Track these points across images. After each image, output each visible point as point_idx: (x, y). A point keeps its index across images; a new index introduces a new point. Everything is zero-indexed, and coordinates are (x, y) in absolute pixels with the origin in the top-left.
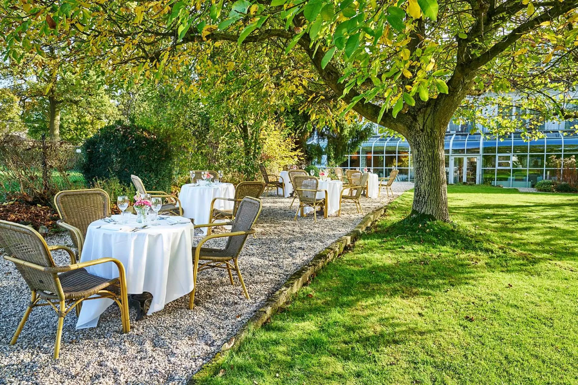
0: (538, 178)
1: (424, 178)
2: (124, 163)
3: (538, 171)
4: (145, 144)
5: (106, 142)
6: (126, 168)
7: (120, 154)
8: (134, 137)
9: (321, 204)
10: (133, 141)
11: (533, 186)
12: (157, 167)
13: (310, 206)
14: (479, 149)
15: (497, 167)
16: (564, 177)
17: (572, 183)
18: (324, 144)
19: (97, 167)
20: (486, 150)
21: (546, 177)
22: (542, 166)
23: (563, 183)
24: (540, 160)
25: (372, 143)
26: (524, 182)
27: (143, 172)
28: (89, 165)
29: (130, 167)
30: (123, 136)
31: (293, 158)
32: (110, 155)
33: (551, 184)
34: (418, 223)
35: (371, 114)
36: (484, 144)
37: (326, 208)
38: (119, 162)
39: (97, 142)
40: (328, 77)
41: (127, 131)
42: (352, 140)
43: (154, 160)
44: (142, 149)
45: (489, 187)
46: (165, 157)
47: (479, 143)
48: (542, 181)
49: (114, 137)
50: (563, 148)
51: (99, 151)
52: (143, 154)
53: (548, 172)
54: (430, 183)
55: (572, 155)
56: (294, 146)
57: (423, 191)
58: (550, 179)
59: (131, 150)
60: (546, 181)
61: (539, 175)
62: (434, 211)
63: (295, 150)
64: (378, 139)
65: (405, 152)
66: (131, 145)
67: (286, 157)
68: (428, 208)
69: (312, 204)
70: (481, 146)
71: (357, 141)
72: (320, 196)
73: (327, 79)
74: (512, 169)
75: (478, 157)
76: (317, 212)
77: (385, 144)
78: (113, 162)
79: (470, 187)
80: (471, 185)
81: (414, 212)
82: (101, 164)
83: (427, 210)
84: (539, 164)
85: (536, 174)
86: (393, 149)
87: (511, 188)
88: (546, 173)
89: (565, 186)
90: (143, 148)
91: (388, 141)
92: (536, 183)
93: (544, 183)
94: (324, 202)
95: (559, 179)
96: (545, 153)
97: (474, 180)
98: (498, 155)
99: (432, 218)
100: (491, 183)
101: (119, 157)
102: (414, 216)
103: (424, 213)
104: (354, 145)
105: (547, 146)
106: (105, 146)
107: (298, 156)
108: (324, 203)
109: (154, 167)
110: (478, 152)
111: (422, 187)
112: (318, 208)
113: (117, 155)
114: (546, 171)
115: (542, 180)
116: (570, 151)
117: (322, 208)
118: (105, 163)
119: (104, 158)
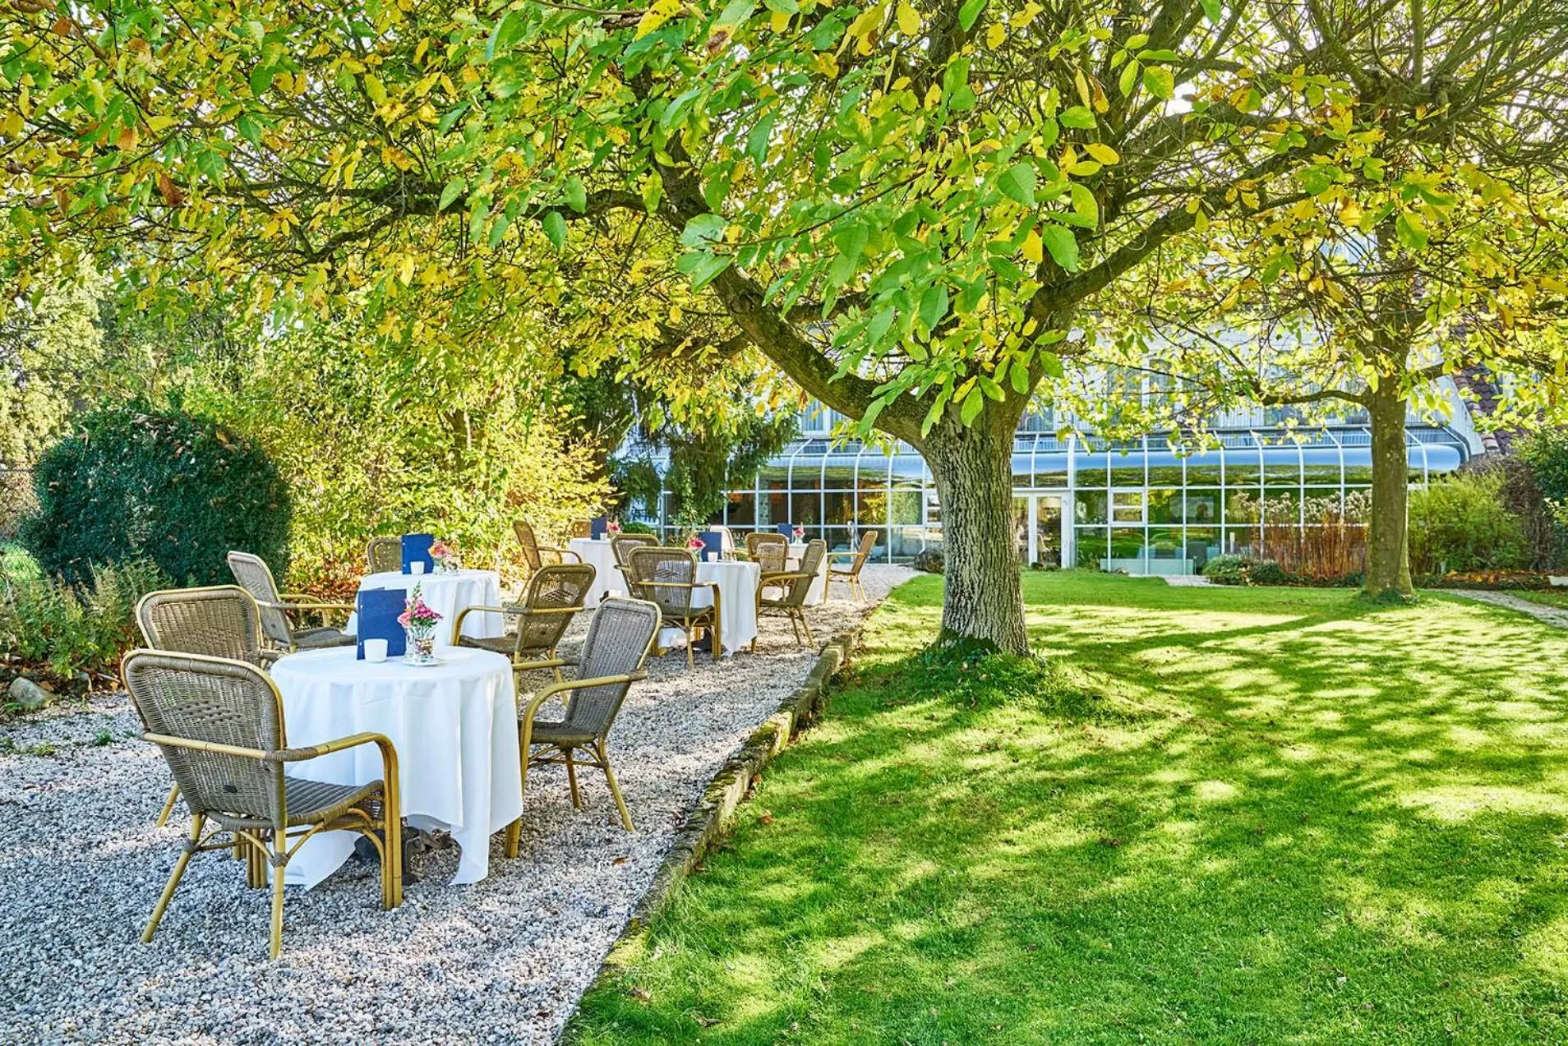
0: (1209, 550)
1: (968, 552)
2: (164, 519)
3: (1208, 531)
4: (223, 467)
5: (110, 459)
6: (169, 532)
7: (152, 494)
8: (190, 447)
9: (703, 620)
10: (189, 458)
11: (1198, 571)
12: (257, 529)
13: (675, 626)
14: (1065, 474)
15: (1111, 523)
16: (1267, 546)
17: (1287, 561)
18: (662, 460)
19: (79, 530)
20: (1083, 477)
21: (1227, 547)
22: (1216, 518)
23: (1267, 562)
24: (1210, 504)
25: (790, 459)
26: (1177, 561)
27: (218, 543)
28: (53, 527)
29: (181, 531)
30: (159, 443)
31: (588, 503)
32: (121, 497)
33: (1240, 565)
34: (959, 661)
35: (841, 395)
36: (1079, 461)
37: (718, 631)
38: (150, 518)
39: (77, 459)
40: (742, 307)
41: (166, 429)
42: (740, 449)
43: (250, 509)
44: (216, 481)
45: (1095, 574)
46: (277, 502)
47: (1065, 461)
48: (1220, 559)
49: (131, 445)
50: (1262, 475)
51: (85, 486)
52: (221, 494)
53: (1232, 535)
54: (984, 564)
55: (1283, 491)
56: (590, 467)
57: (967, 582)
58: (1237, 551)
59: (185, 481)
60: (1228, 557)
61: (1211, 542)
62: (995, 631)
63: (593, 478)
64: (803, 446)
65: (875, 483)
66: (184, 470)
67: (568, 498)
68: (982, 623)
69: (682, 621)
70: (1071, 469)
71: (755, 453)
72: (700, 600)
73: (738, 309)
74: (1147, 526)
75: (1064, 496)
76: (694, 644)
77: (824, 460)
78: (130, 515)
79: (1050, 574)
80: (1051, 569)
81: (947, 633)
82: (93, 522)
83: (979, 628)
84: (1210, 513)
85: (1202, 539)
86: (844, 475)
87: (1146, 575)
88: (1227, 537)
89: (1271, 568)
90: (218, 478)
91: (830, 451)
92: (1205, 564)
93: (1224, 563)
94: (712, 616)
95: (1258, 551)
96: (1223, 487)
97: (1056, 556)
98: (1112, 491)
99: (989, 645)
100: (1098, 565)
101: (150, 503)
102: (948, 643)
103: (971, 636)
104: (746, 464)
105: (1227, 468)
106: (105, 472)
107: (600, 494)
108: (709, 617)
109: (250, 527)
110: (1065, 483)
111: (965, 574)
112: (696, 633)
113: (142, 497)
114: (1228, 530)
115: (1218, 556)
116: (1278, 480)
117: (707, 634)
118: (107, 521)
119: (100, 507)
